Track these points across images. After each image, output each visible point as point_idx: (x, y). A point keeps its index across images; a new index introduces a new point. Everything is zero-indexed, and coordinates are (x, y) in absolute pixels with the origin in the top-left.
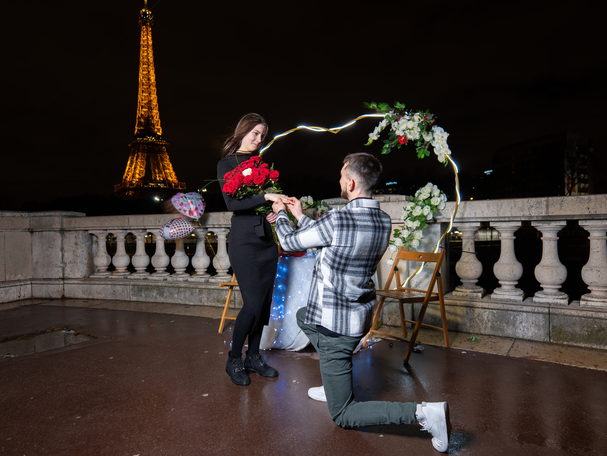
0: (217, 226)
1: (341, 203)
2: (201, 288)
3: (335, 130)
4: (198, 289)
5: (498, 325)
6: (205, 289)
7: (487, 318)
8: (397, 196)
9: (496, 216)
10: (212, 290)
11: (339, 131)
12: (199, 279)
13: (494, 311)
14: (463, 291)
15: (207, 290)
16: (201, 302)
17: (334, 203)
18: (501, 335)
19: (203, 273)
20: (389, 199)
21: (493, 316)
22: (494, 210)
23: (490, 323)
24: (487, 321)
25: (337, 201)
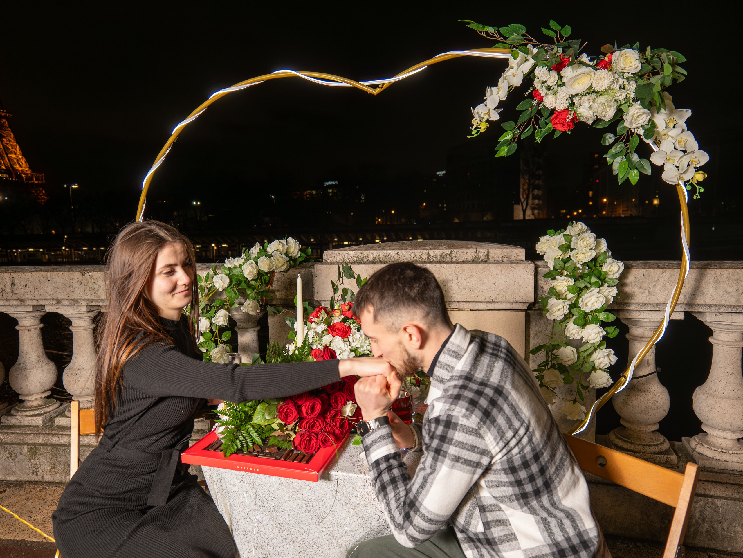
0: (67, 303)
1: (370, 259)
2: (34, 444)
3: (375, 87)
4: (25, 447)
5: (724, 530)
6: (45, 445)
7: (701, 515)
8: (505, 250)
9: (733, 302)
10: (63, 448)
11: (385, 87)
12: (30, 418)
13: (716, 500)
14: (636, 450)
15: (49, 448)
16: (37, 475)
17: (355, 259)
18: (729, 549)
19: (40, 402)
20: (488, 255)
21: (715, 511)
22: (729, 290)
23: (706, 524)
24: (700, 521)
25: (361, 256)
